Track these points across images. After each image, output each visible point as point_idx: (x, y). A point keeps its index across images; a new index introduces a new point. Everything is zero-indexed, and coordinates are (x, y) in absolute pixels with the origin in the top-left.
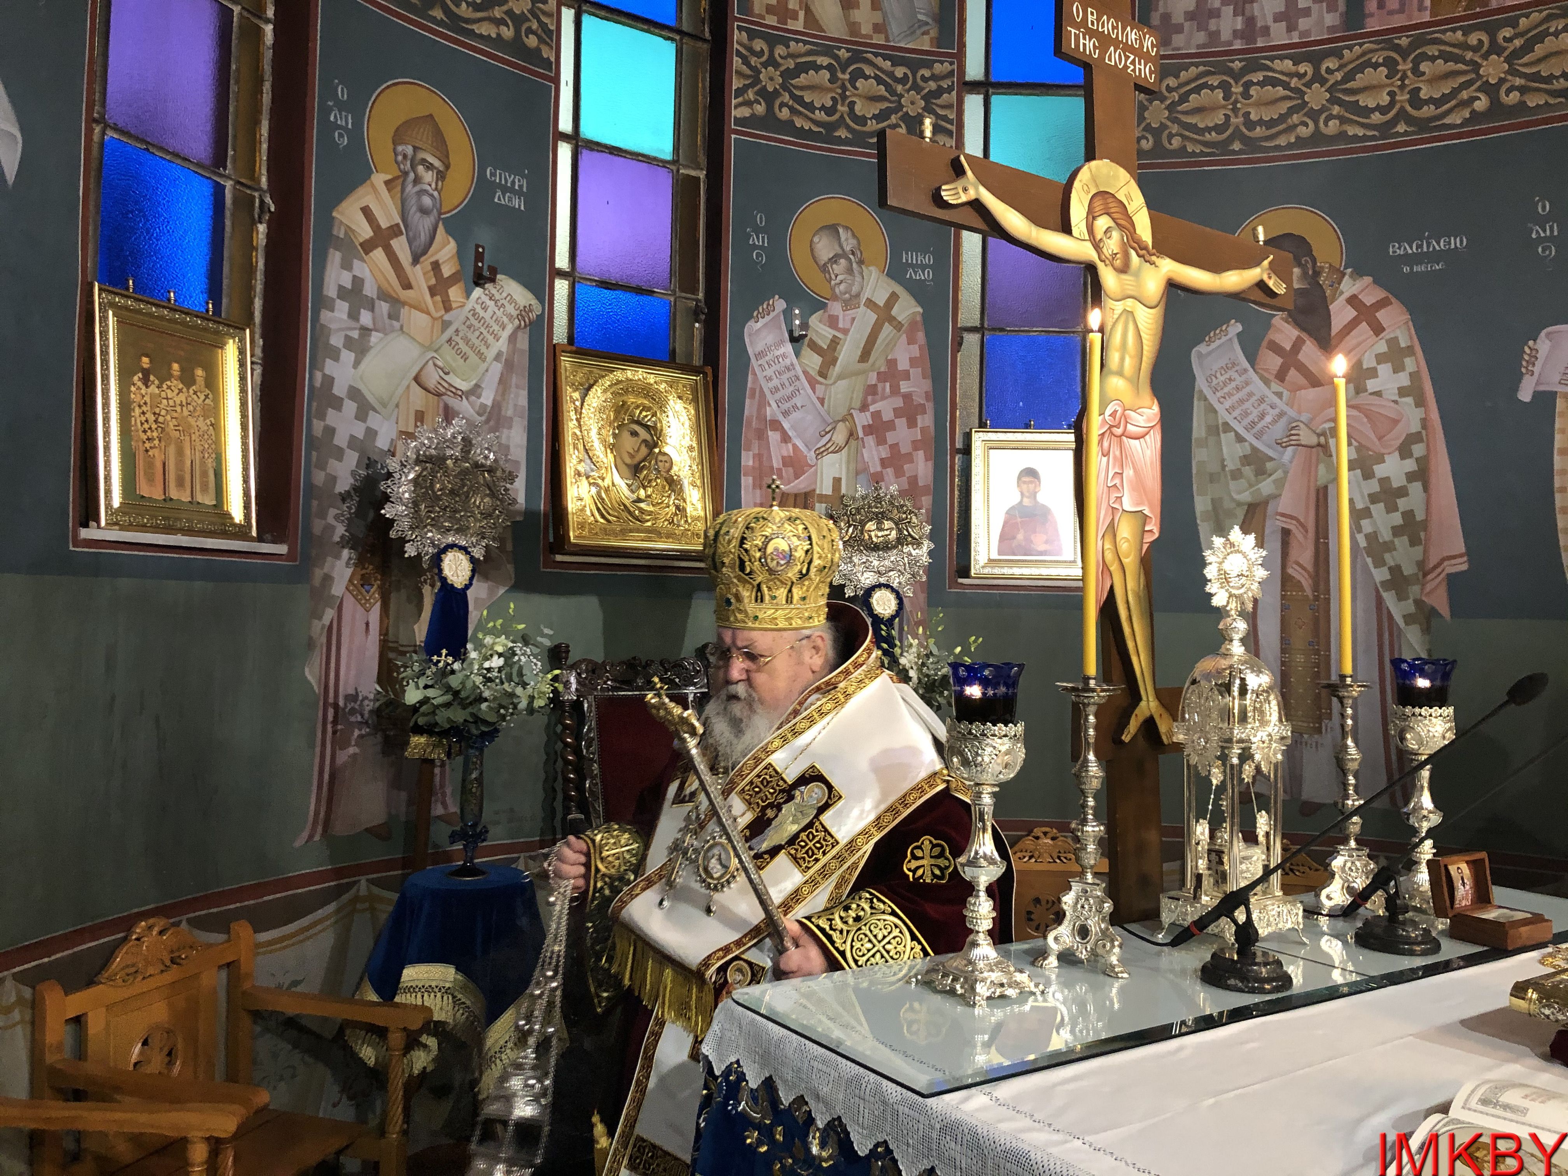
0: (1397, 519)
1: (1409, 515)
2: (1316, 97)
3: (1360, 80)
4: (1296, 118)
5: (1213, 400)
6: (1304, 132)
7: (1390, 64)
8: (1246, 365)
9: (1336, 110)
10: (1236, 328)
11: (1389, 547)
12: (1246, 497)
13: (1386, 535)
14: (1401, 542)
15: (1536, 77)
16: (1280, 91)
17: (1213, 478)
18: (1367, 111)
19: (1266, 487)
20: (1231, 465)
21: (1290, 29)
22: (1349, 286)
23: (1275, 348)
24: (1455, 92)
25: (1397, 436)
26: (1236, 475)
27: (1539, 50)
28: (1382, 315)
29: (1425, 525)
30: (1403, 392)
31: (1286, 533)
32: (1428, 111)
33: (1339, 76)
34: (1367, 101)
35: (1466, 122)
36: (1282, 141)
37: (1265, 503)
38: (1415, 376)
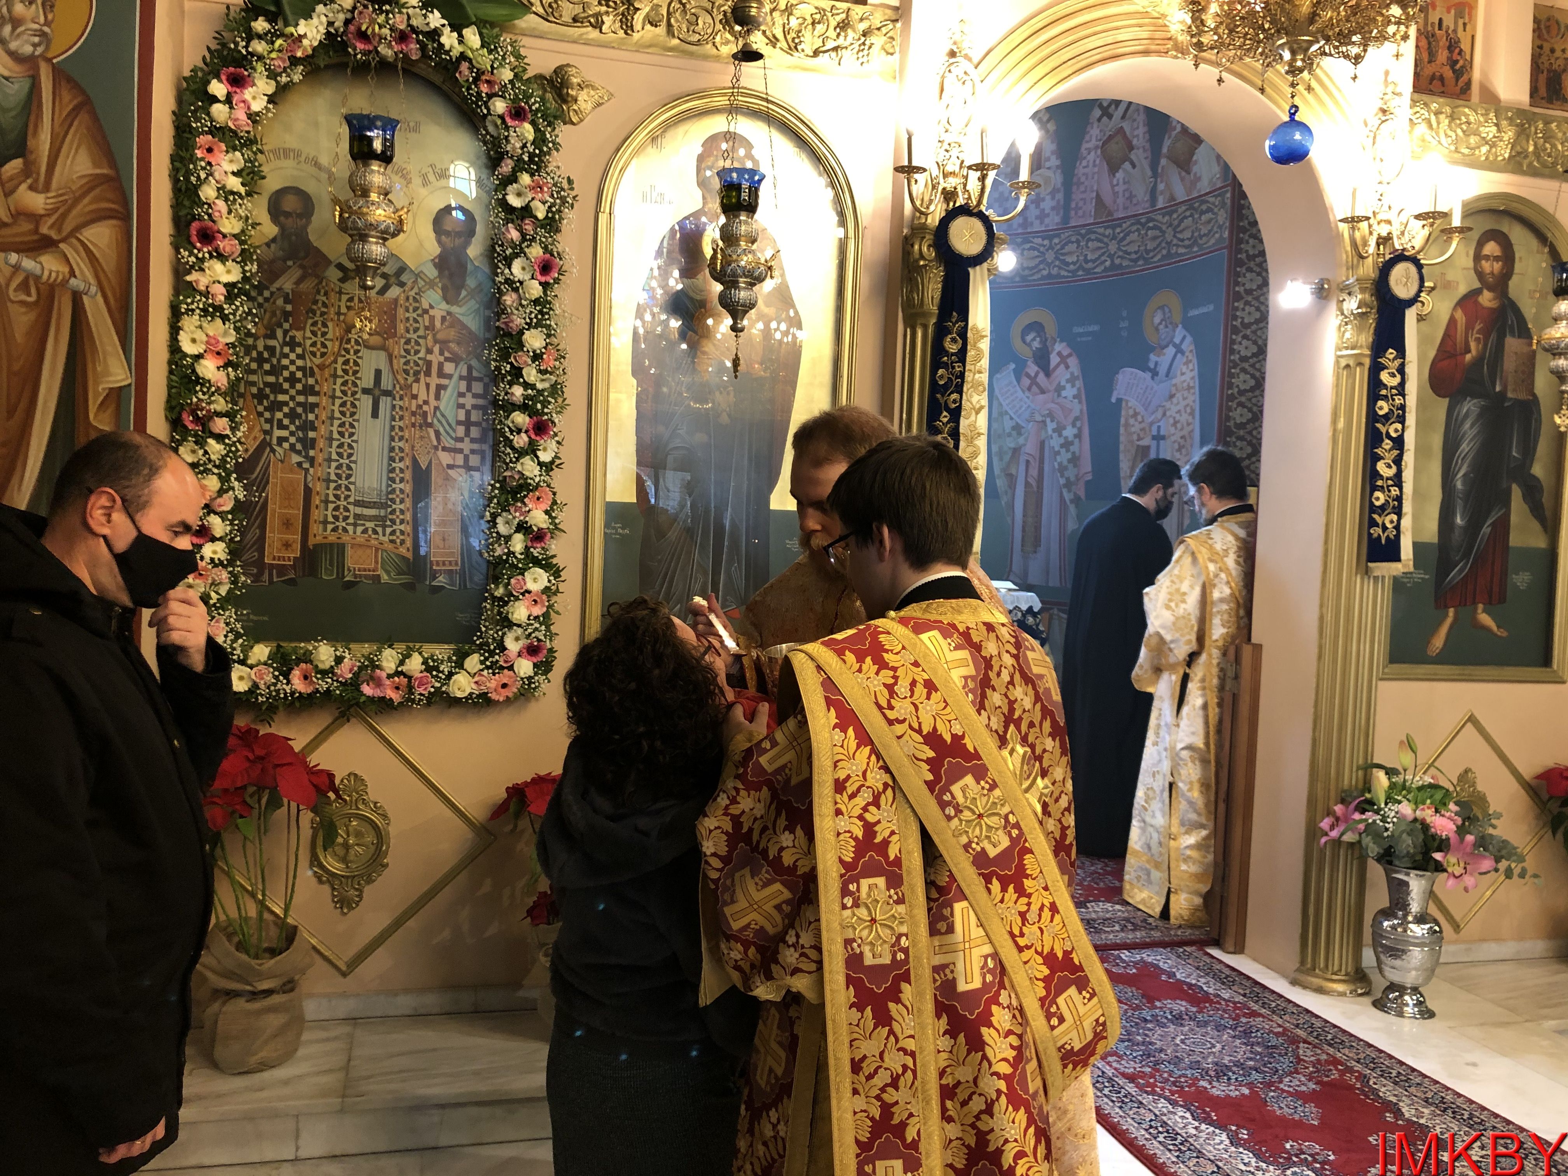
0: (1069, 455)
1: (1074, 453)
2: (1050, 256)
3: (1067, 249)
4: (1041, 266)
5: (1001, 399)
6: (1045, 273)
7: (1078, 242)
8: (1015, 383)
9: (1057, 263)
10: (1012, 366)
11: (1066, 468)
12: (1012, 445)
13: (1065, 463)
14: (1071, 466)
15: (1126, 252)
16: (1036, 253)
17: (999, 436)
18: (1067, 264)
19: (1021, 440)
20: (1007, 431)
21: (1041, 223)
22: (1059, 347)
23: (1028, 376)
24: (1100, 256)
25: (1071, 419)
26: (1009, 435)
27: (1128, 239)
28: (1069, 360)
29: (1078, 458)
30: (1075, 397)
31: (1028, 462)
32: (1090, 265)
33: (1058, 247)
34: (1069, 259)
35: (1103, 271)
36: (1035, 277)
37: (1020, 448)
38: (1079, 389)
